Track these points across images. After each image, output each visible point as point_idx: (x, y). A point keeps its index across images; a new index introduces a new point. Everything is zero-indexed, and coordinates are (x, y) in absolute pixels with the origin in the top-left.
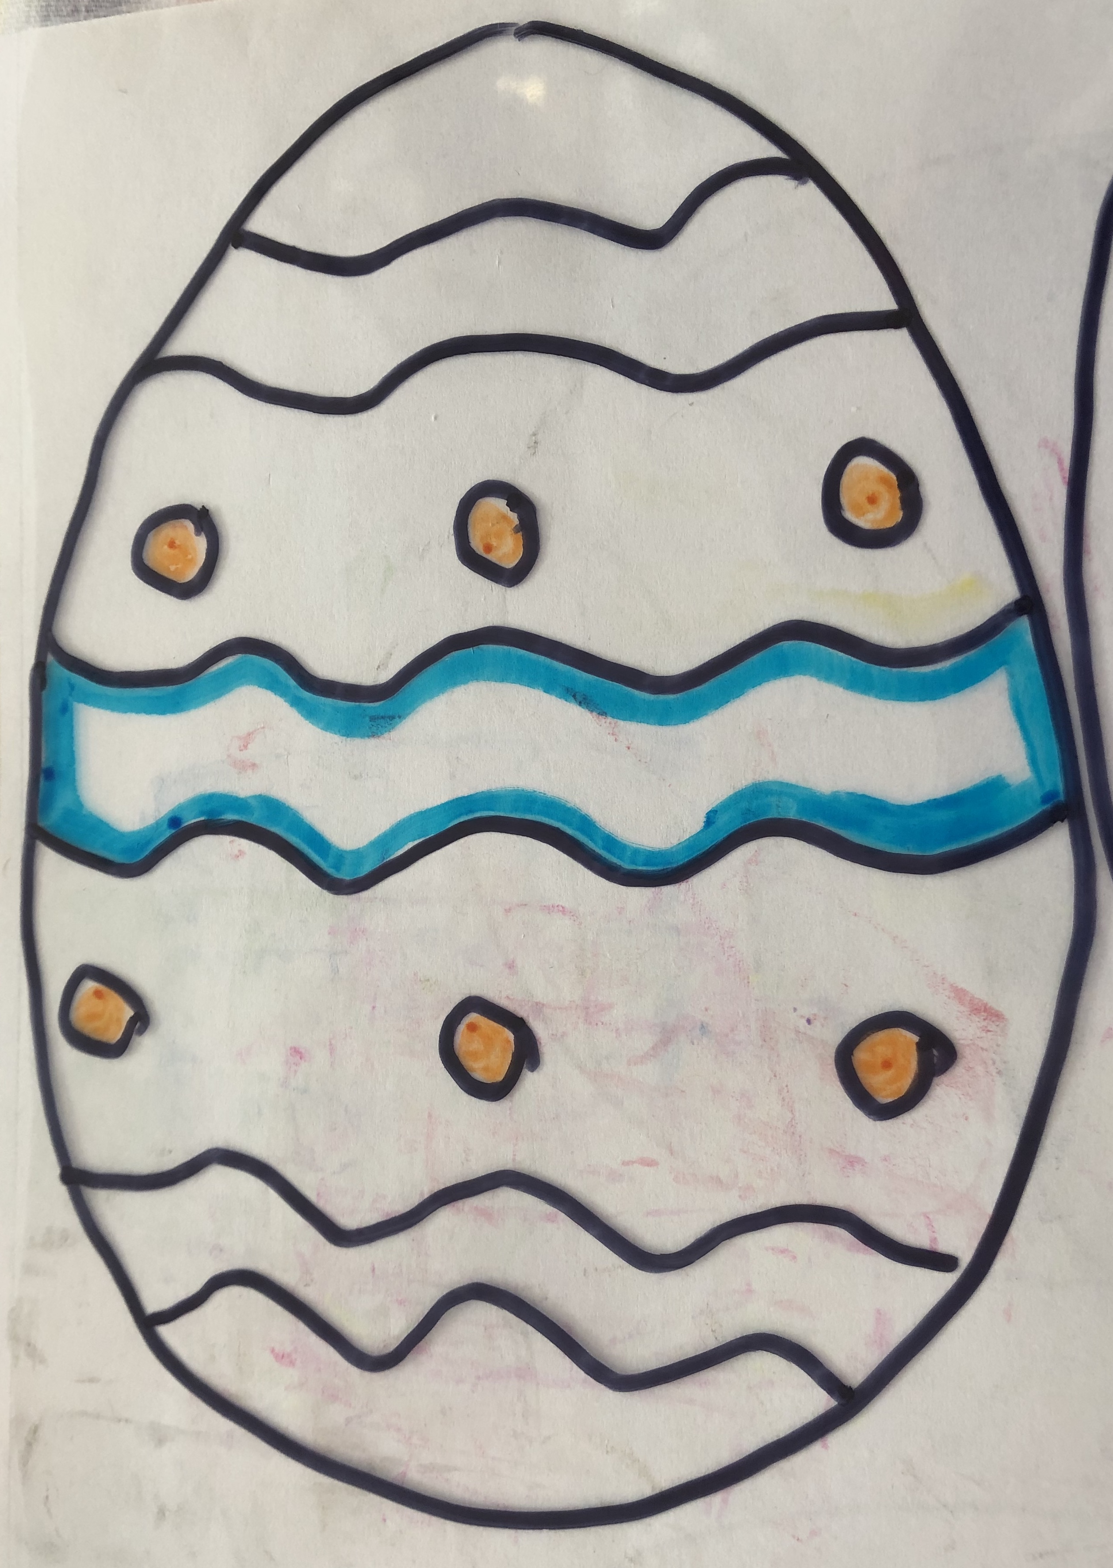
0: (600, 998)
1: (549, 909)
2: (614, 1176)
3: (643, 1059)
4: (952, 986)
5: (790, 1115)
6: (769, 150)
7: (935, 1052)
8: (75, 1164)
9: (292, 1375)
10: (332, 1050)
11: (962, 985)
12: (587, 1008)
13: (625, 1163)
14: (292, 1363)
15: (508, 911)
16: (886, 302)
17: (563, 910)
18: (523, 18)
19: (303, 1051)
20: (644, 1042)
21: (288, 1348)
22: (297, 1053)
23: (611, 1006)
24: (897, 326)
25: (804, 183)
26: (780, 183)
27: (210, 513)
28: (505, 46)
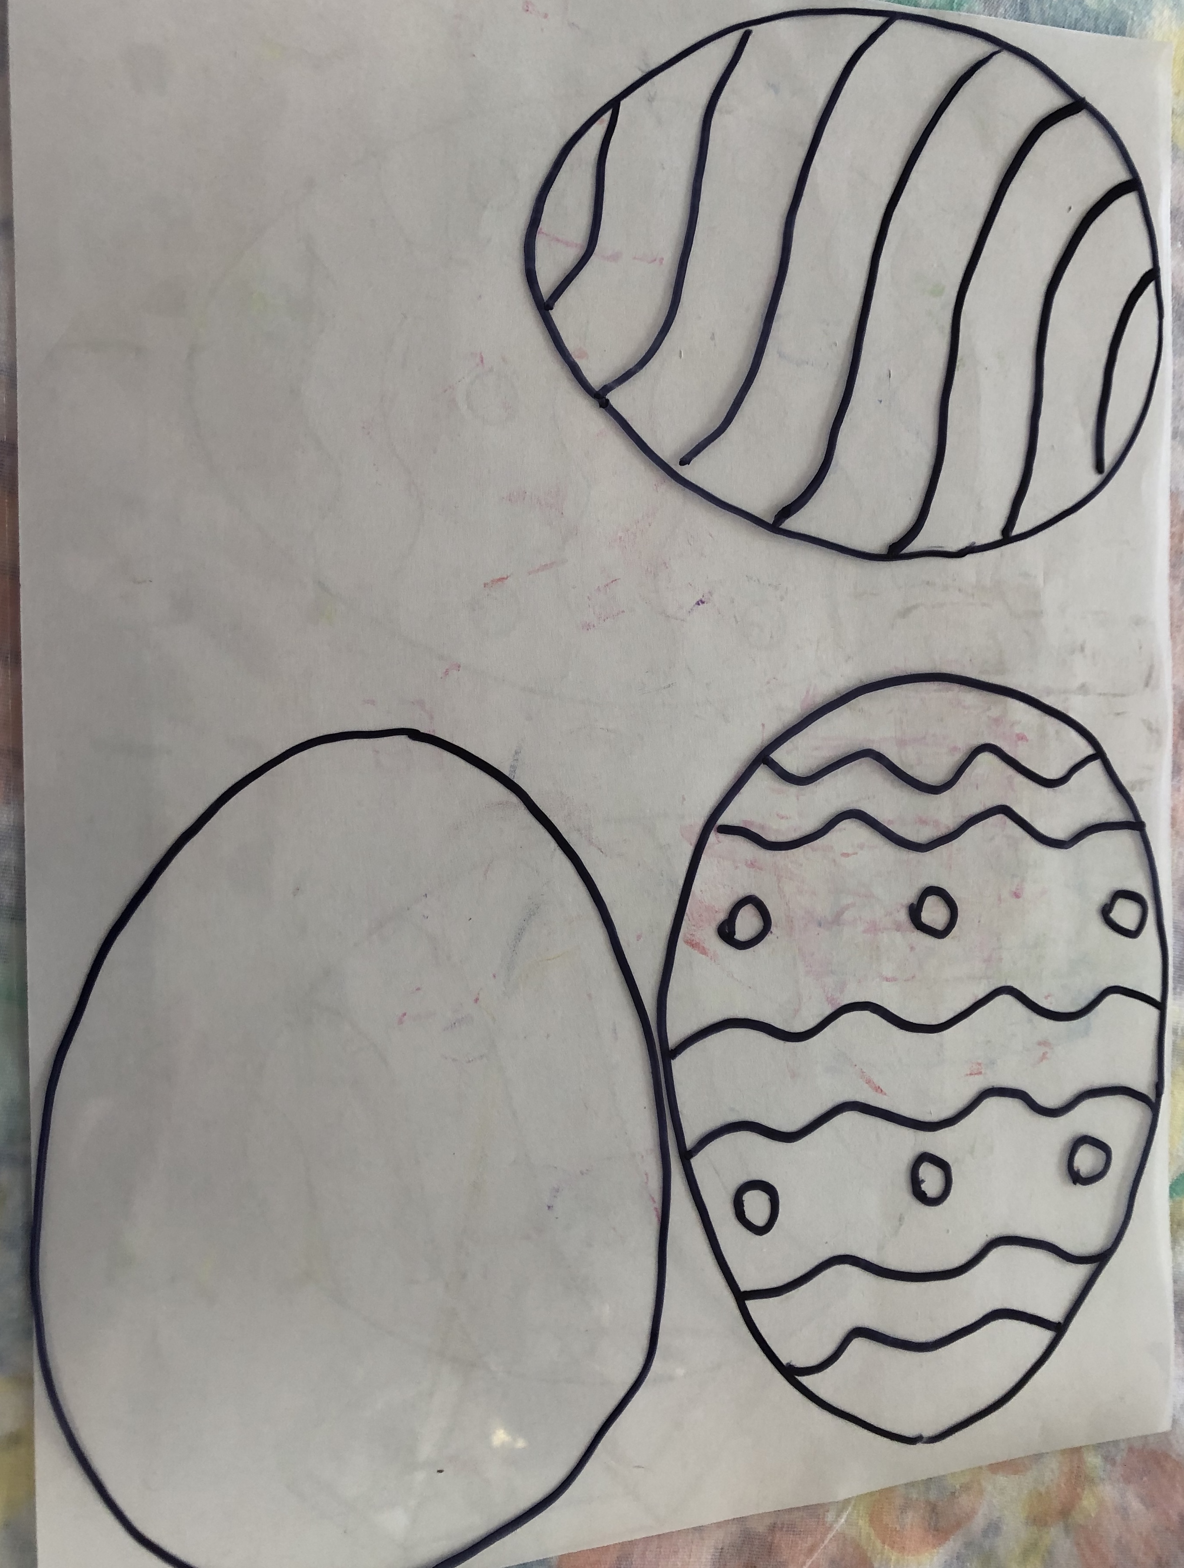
0: (869, 935)
1: (894, 979)
2: (861, 846)
3: (847, 907)
4: (708, 956)
5: (780, 885)
6: (805, 1380)
7: (727, 931)
8: (1138, 832)
9: (1017, 730)
10: (1000, 899)
11: (704, 956)
12: (875, 930)
13: (856, 853)
14: (1017, 735)
15: (913, 977)
16: (750, 1304)
17: (887, 980)
18: (920, 1446)
19: (1015, 897)
20: (847, 916)
21: (1020, 743)
22: (1017, 895)
23: (864, 932)
24: (745, 1292)
25: (787, 1364)
26: (800, 1362)
27: (1072, 1181)
28: (928, 1433)
